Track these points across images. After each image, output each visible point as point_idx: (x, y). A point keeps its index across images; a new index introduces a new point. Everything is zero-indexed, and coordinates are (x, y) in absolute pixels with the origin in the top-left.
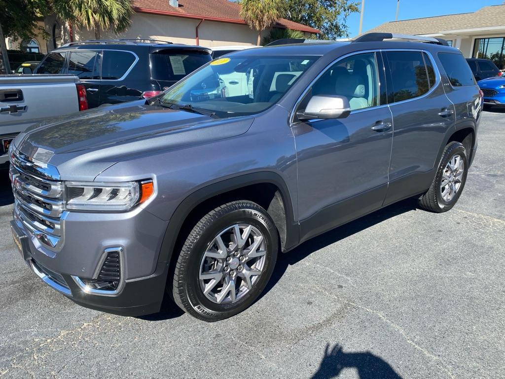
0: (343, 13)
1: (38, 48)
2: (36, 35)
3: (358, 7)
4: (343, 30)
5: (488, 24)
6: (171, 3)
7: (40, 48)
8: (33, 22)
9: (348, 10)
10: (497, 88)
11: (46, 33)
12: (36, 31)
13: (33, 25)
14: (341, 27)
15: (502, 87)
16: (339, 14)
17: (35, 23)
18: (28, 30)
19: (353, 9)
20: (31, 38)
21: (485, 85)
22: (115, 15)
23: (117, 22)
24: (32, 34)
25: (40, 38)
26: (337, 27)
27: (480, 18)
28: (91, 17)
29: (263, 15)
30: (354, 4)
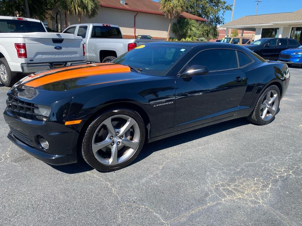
0: (222, 11)
1: (48, 25)
2: (47, 18)
3: (232, 7)
4: (222, 20)
5: (299, 19)
6: (121, 2)
7: (49, 25)
8: (46, 11)
9: (225, 9)
10: (292, 54)
11: (52, 17)
12: (47, 16)
13: (46, 12)
14: (220, 19)
15: (295, 54)
16: (219, 11)
17: (47, 12)
18: (43, 15)
19: (228, 8)
20: (44, 20)
21: (286, 52)
22: (90, 8)
23: (90, 12)
24: (45, 17)
25: (49, 20)
26: (218, 18)
27: (295, 16)
28: (77, 9)
29: (173, 10)
30: (229, 6)
